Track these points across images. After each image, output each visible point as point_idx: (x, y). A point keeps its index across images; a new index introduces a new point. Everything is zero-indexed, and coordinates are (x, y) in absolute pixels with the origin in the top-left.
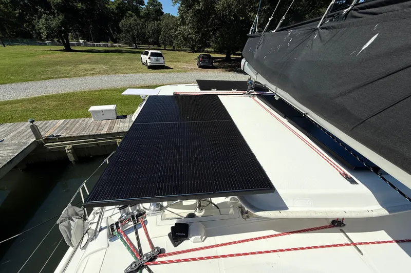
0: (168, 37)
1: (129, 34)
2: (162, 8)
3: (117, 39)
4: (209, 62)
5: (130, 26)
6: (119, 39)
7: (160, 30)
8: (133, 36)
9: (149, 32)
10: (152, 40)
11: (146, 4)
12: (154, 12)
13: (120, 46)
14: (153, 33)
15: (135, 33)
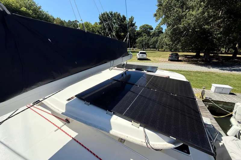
0: (161, 44)
1: (141, 44)
2: (162, 30)
3: (135, 46)
4: (175, 57)
5: (142, 41)
6: (136, 46)
7: (157, 41)
8: (143, 45)
9: (151, 42)
10: (152, 46)
11: (154, 29)
12: (157, 33)
13: (136, 50)
14: (153, 43)
15: (144, 43)
